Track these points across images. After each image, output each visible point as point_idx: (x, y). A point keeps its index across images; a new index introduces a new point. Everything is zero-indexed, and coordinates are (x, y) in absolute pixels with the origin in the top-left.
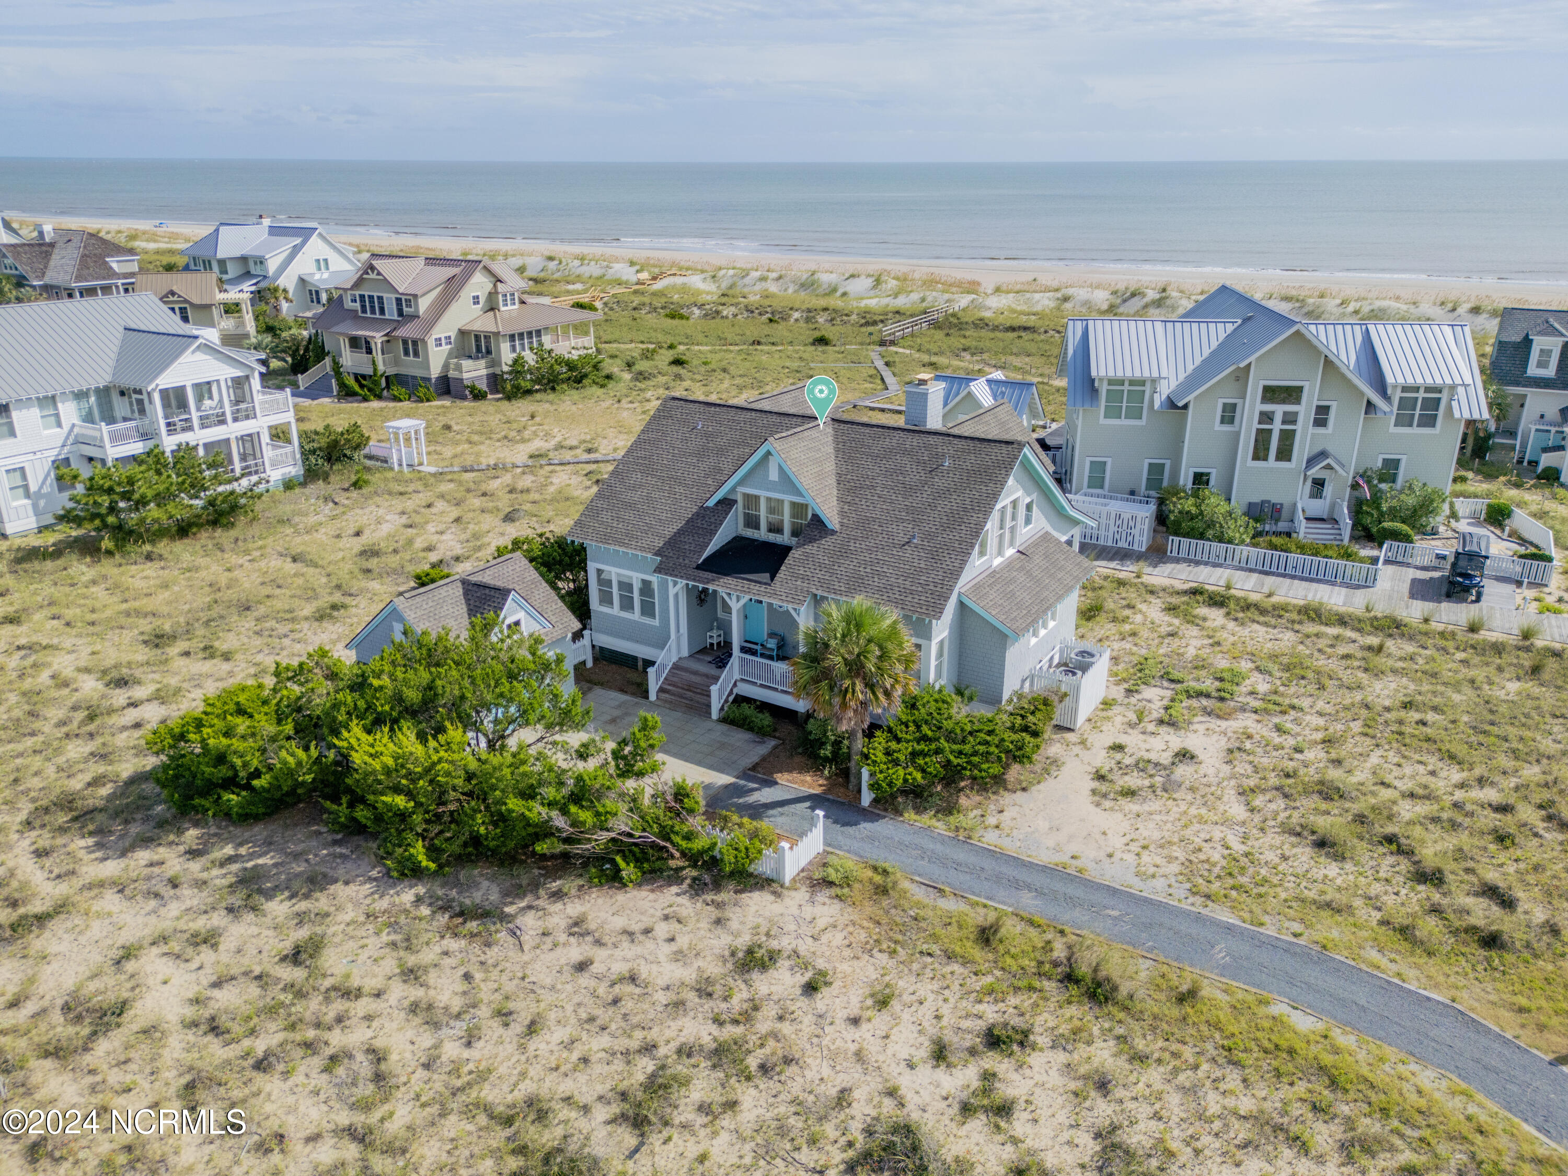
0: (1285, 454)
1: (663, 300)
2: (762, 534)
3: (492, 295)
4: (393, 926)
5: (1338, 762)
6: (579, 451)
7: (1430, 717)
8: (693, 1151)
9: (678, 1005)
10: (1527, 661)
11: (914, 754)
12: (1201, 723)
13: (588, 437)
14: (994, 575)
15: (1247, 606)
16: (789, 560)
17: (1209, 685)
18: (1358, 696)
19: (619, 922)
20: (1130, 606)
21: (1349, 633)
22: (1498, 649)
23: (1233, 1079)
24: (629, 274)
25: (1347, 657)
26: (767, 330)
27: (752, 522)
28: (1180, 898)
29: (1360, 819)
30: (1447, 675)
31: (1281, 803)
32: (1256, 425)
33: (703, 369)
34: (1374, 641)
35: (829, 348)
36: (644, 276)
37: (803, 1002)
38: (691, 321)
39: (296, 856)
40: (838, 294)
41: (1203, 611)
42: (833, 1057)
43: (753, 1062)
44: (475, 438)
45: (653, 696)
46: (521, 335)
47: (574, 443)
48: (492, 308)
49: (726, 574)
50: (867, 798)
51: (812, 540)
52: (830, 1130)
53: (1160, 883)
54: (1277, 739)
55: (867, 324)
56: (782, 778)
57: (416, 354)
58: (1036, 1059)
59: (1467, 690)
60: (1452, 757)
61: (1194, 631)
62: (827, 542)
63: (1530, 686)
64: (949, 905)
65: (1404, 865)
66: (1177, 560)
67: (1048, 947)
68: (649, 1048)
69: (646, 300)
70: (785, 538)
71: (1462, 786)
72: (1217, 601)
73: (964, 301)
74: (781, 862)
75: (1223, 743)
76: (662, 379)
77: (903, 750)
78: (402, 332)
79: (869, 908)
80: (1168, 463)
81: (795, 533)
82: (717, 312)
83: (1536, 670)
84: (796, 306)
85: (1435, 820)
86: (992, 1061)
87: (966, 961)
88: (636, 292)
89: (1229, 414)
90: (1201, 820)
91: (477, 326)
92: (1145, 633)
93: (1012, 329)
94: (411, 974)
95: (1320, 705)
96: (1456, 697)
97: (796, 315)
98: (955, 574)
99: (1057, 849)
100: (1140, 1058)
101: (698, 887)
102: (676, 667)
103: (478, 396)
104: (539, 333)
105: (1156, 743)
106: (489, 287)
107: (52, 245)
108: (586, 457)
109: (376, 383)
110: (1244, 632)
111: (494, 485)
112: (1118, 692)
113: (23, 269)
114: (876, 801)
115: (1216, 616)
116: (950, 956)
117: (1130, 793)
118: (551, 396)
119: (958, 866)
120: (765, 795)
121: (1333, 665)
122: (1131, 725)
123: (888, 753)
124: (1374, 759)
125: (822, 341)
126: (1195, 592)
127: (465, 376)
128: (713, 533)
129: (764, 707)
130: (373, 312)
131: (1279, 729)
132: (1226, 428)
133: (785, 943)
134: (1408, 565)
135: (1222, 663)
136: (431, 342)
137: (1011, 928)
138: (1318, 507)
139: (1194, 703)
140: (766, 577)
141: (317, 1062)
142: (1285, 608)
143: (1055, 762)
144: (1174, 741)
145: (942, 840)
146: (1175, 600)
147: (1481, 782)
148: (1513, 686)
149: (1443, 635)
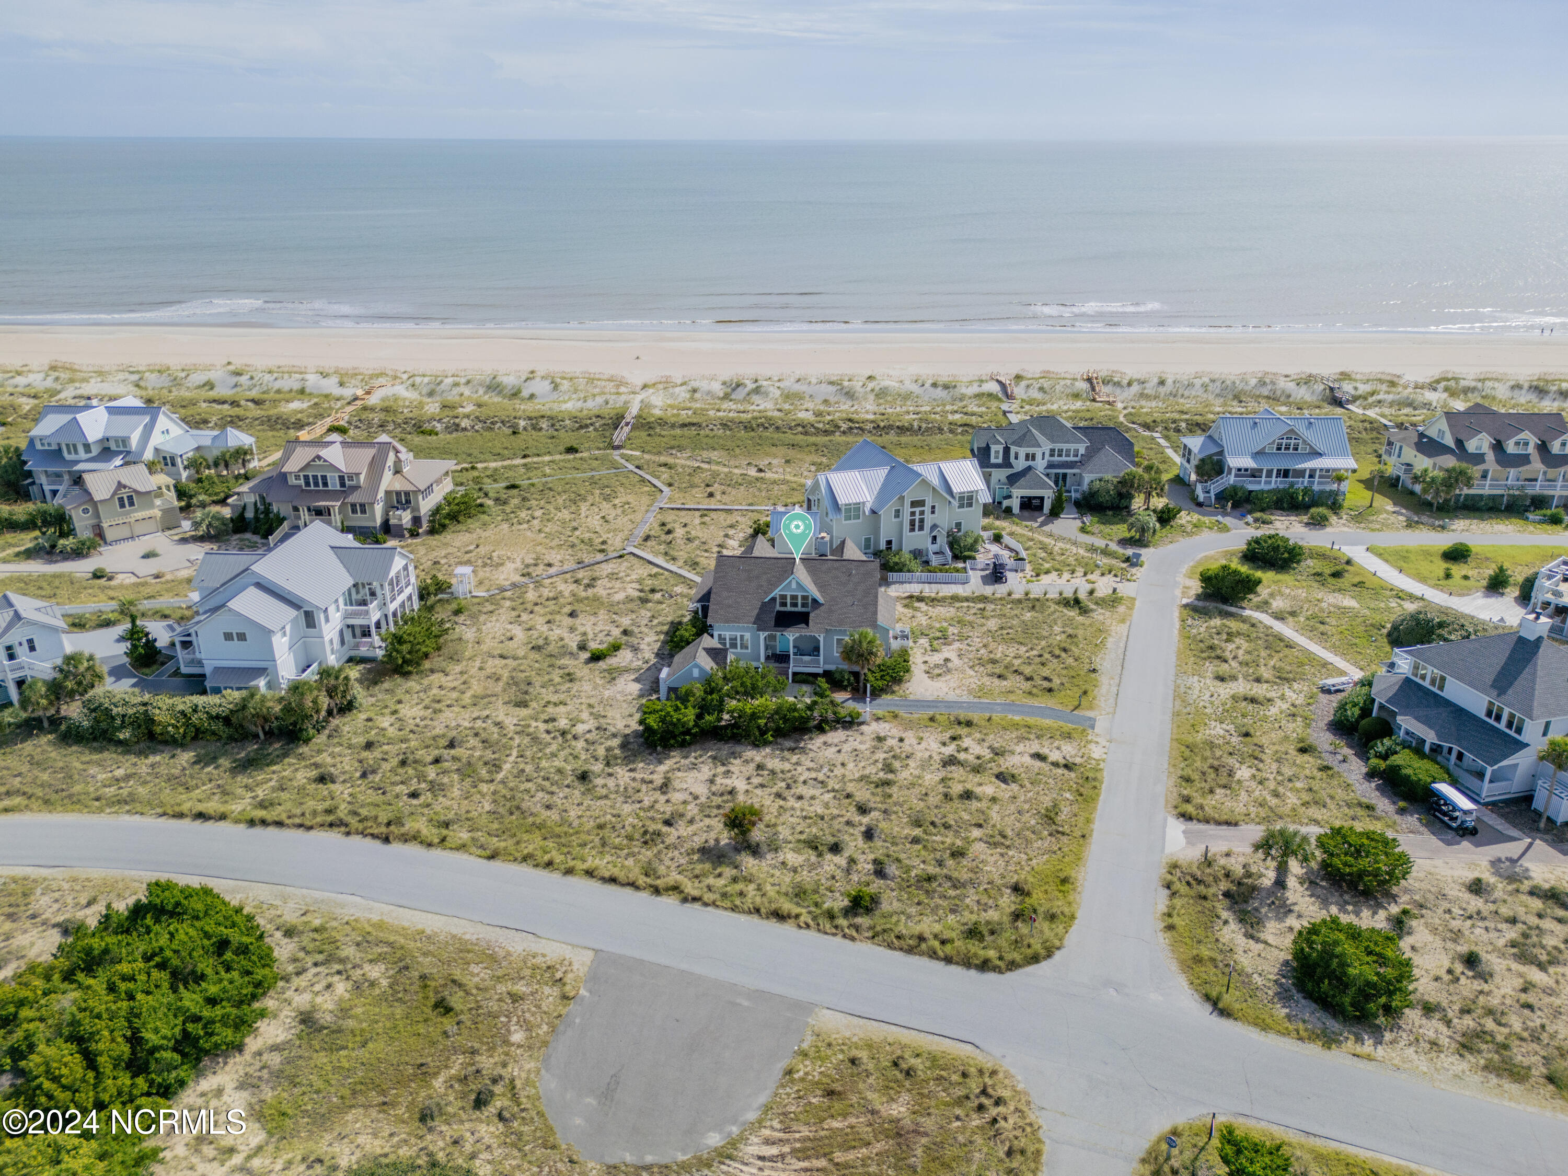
0: (921, 528)
2: (789, 608)
3: (398, 463)
4: (775, 756)
5: (991, 652)
7: (1009, 631)
8: (907, 773)
9: (873, 752)
10: (1030, 604)
11: (882, 676)
12: (945, 649)
13: (533, 556)
15: (933, 600)
16: (811, 618)
17: (939, 634)
18: (985, 628)
21: (971, 604)
22: (1019, 601)
23: (1008, 732)
25: (975, 614)
27: (785, 605)
28: (973, 699)
29: (1006, 667)
30: (1008, 614)
31: (982, 668)
32: (909, 518)
33: (534, 490)
34: (981, 606)
36: (353, 391)
37: (902, 743)
38: (446, 436)
41: (917, 604)
42: (920, 751)
43: (903, 757)
46: (428, 488)
47: (532, 561)
48: (399, 472)
50: (869, 693)
51: (817, 609)
52: (933, 763)
53: (964, 697)
54: (970, 648)
56: (835, 695)
57: (363, 512)
58: (965, 740)
59: (1016, 619)
60: (1020, 643)
61: (920, 614)
63: (1033, 613)
64: (916, 715)
65: (1022, 677)
66: (894, 583)
67: (948, 718)
68: (877, 761)
69: (380, 416)
70: (804, 609)
71: (1027, 651)
72: (920, 599)
73: (635, 402)
75: (955, 653)
78: (352, 499)
79: (896, 721)
80: (875, 536)
81: (807, 605)
83: (1033, 607)
85: (1024, 663)
86: (956, 742)
87: (932, 726)
88: (364, 409)
89: (897, 514)
90: (964, 678)
91: (396, 488)
93: (685, 425)
95: (976, 634)
96: (1014, 622)
98: (875, 613)
99: (931, 695)
100: (987, 734)
101: (847, 728)
103: (412, 534)
104: (433, 484)
105: (936, 658)
106: (394, 458)
110: (937, 611)
114: (873, 694)
115: (922, 605)
116: (927, 726)
117: (940, 675)
119: (909, 705)
121: (972, 618)
124: (1000, 649)
125: (571, 450)
126: (910, 597)
127: (399, 521)
128: (772, 611)
129: (808, 674)
130: (316, 484)
131: (969, 645)
132: (897, 520)
133: (883, 733)
134: (977, 569)
135: (937, 625)
136: (372, 503)
137: (936, 716)
138: (935, 548)
139: (938, 642)
141: (801, 784)
142: (945, 598)
143: (914, 669)
144: (940, 656)
145: (899, 700)
146: (905, 602)
147: (1032, 649)
148: (1029, 614)
149: (1001, 599)
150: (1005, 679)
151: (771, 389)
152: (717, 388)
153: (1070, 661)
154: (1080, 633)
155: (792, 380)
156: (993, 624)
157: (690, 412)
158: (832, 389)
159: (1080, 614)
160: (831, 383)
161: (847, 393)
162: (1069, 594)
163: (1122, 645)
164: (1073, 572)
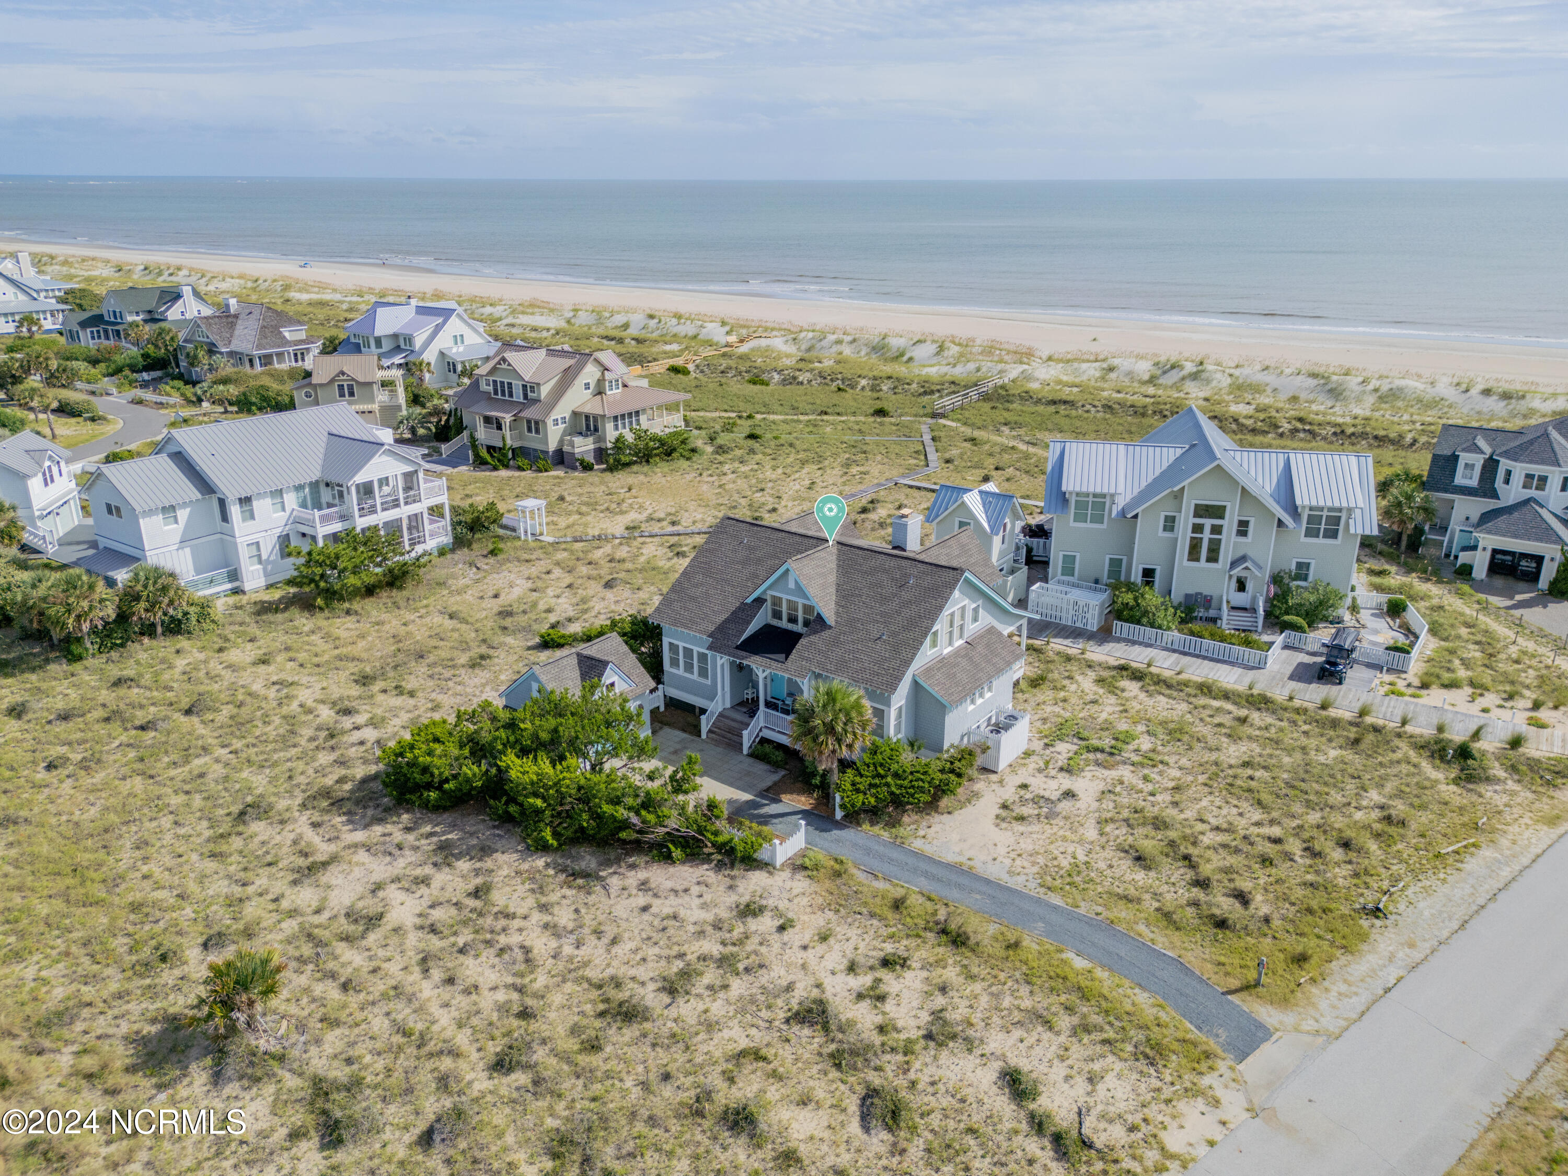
0: (1213, 557)
1: (748, 364)
2: (784, 624)
3: (600, 382)
4: (532, 879)
5: (1175, 804)
6: (665, 523)
7: (1259, 774)
8: (701, 1007)
9: (701, 933)
10: (1353, 733)
11: (871, 786)
12: (1090, 772)
13: (673, 510)
14: (943, 663)
15: (1159, 681)
16: (798, 646)
17: (1107, 742)
18: (1214, 756)
19: (669, 884)
20: (1070, 678)
21: (1229, 706)
22: (1335, 723)
23: (1024, 990)
24: (718, 334)
25: (1219, 725)
26: (836, 398)
27: (777, 615)
28: (1033, 888)
29: (1172, 844)
30: (1287, 741)
31: (1124, 830)
32: (1189, 534)
33: (772, 443)
34: (1243, 713)
35: (887, 419)
36: (732, 339)
37: (776, 936)
38: (771, 387)
39: (472, 834)
40: (905, 358)
41: (1125, 683)
42: (788, 966)
43: (741, 967)
44: (584, 509)
45: (704, 736)
46: (623, 416)
47: (662, 515)
48: (600, 392)
49: (756, 654)
50: (839, 814)
51: (815, 632)
52: (780, 1002)
53: (1021, 879)
54: (1141, 785)
55: (925, 393)
56: (785, 798)
57: (537, 432)
58: (909, 975)
59: (1298, 756)
60: (1259, 803)
61: (1112, 699)
62: (826, 634)
63: (1348, 755)
64: (881, 885)
65: (1190, 875)
66: (1119, 640)
67: (935, 913)
68: (681, 956)
69: (732, 363)
70: (799, 628)
71: (1258, 824)
72: (1137, 676)
73: (1014, 372)
74: (774, 852)
75: (1101, 786)
76: (738, 452)
77: (863, 783)
78: (527, 414)
79: (828, 884)
80: (1125, 559)
81: (806, 623)
82: (795, 378)
83: (1357, 741)
84: (864, 373)
85: (1225, 846)
86: (883, 973)
87: (882, 918)
88: (724, 355)
89: (1170, 524)
90: (1064, 839)
91: (587, 409)
92: (1073, 700)
93: (1054, 402)
94: (544, 908)
95: (1184, 762)
96: (1286, 760)
97: (863, 382)
98: (907, 663)
99: (960, 853)
100: (972, 977)
101: (720, 866)
102: (721, 715)
103: (587, 467)
104: (637, 413)
105: (1053, 784)
106: (598, 375)
107: (236, 316)
108: (670, 529)
109: (505, 455)
110: (1150, 702)
111: (598, 554)
112: (1038, 745)
113: (213, 338)
114: (845, 817)
115: (1132, 687)
116: (872, 915)
117: (1021, 819)
118: (646, 468)
119: (891, 861)
120: (773, 809)
121: (1204, 730)
122: (1040, 771)
123: (853, 784)
124: (1204, 803)
125: (881, 412)
126: (1123, 668)
127: (577, 450)
128: (749, 623)
129: (780, 746)
130: (503, 394)
131: (1146, 779)
132: (1168, 535)
133: (771, 902)
134: (1299, 650)
135: (1123, 726)
136: (550, 422)
137: (915, 900)
138: (1241, 599)
139: (1091, 756)
140: (781, 657)
141: (492, 951)
142: (1186, 684)
143: (976, 795)
144: (1066, 782)
145: (885, 843)
146: (1106, 674)
147: (1272, 822)
148: (1333, 753)
149: (1297, 711)
150: (1148, 868)
151: (1219, 376)
152: (1144, 368)
153: (1340, 875)
154: (1420, 820)
155: (1258, 367)
156: (1234, 753)
157: (1075, 390)
158: (1312, 382)
159: (1456, 781)
160: (1314, 375)
161: (1331, 391)
162: (1457, 735)
163: (1506, 873)
164: (1511, 697)
